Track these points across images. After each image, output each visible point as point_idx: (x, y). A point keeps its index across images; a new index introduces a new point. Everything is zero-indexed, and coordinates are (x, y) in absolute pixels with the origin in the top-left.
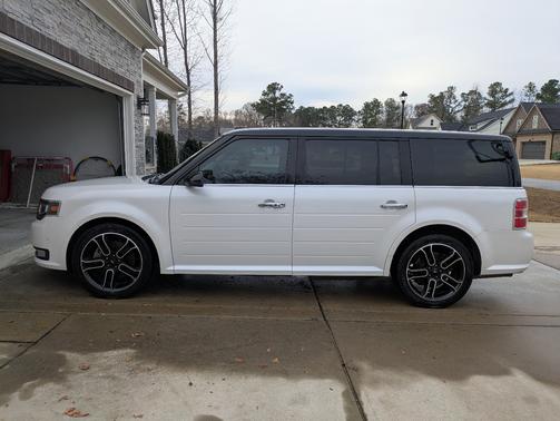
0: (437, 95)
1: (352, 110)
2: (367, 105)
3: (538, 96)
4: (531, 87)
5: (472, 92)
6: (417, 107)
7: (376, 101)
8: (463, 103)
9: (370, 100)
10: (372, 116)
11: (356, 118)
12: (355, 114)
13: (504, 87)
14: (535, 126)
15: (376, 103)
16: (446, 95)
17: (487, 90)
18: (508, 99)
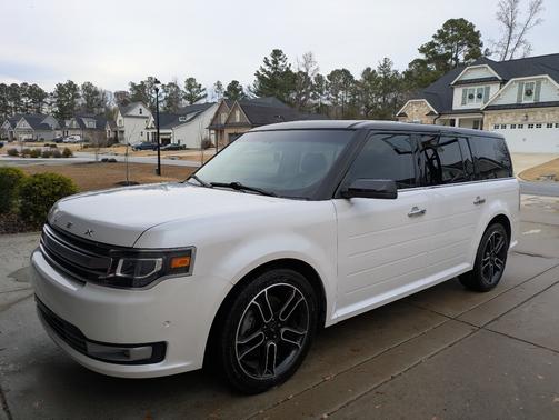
0: (138, 83)
1: (41, 91)
2: (60, 87)
3: (226, 94)
4: (219, 85)
5: (171, 85)
6: (117, 94)
7: (71, 83)
8: (164, 95)
9: (64, 82)
10: (68, 100)
11: (48, 100)
12: (46, 95)
13: (198, 82)
14: (238, 120)
15: (71, 86)
16: (147, 84)
17: (184, 84)
18: (202, 94)
